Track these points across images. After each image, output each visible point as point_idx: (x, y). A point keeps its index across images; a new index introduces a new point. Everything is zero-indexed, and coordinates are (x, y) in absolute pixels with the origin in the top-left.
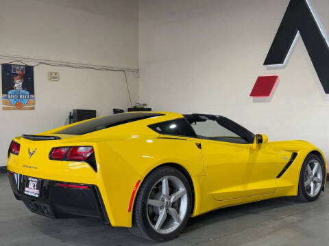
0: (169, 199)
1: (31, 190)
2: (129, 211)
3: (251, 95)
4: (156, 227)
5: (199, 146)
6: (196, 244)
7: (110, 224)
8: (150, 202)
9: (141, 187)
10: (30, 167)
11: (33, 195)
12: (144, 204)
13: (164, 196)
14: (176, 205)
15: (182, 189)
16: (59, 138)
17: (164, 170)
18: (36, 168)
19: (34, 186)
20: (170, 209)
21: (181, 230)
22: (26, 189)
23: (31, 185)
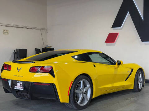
0: (84, 90)
1: (18, 87)
2: (68, 95)
3: (105, 42)
4: (79, 103)
5: (95, 66)
6: (96, 110)
7: (60, 101)
8: (76, 91)
9: (73, 84)
10: (19, 76)
11: (20, 89)
12: (74, 92)
13: (81, 88)
14: (86, 93)
15: (88, 86)
16: (34, 63)
17: (81, 76)
18: (22, 76)
19: (20, 85)
20: (84, 94)
21: (88, 104)
22: (15, 87)
23: (18, 84)
